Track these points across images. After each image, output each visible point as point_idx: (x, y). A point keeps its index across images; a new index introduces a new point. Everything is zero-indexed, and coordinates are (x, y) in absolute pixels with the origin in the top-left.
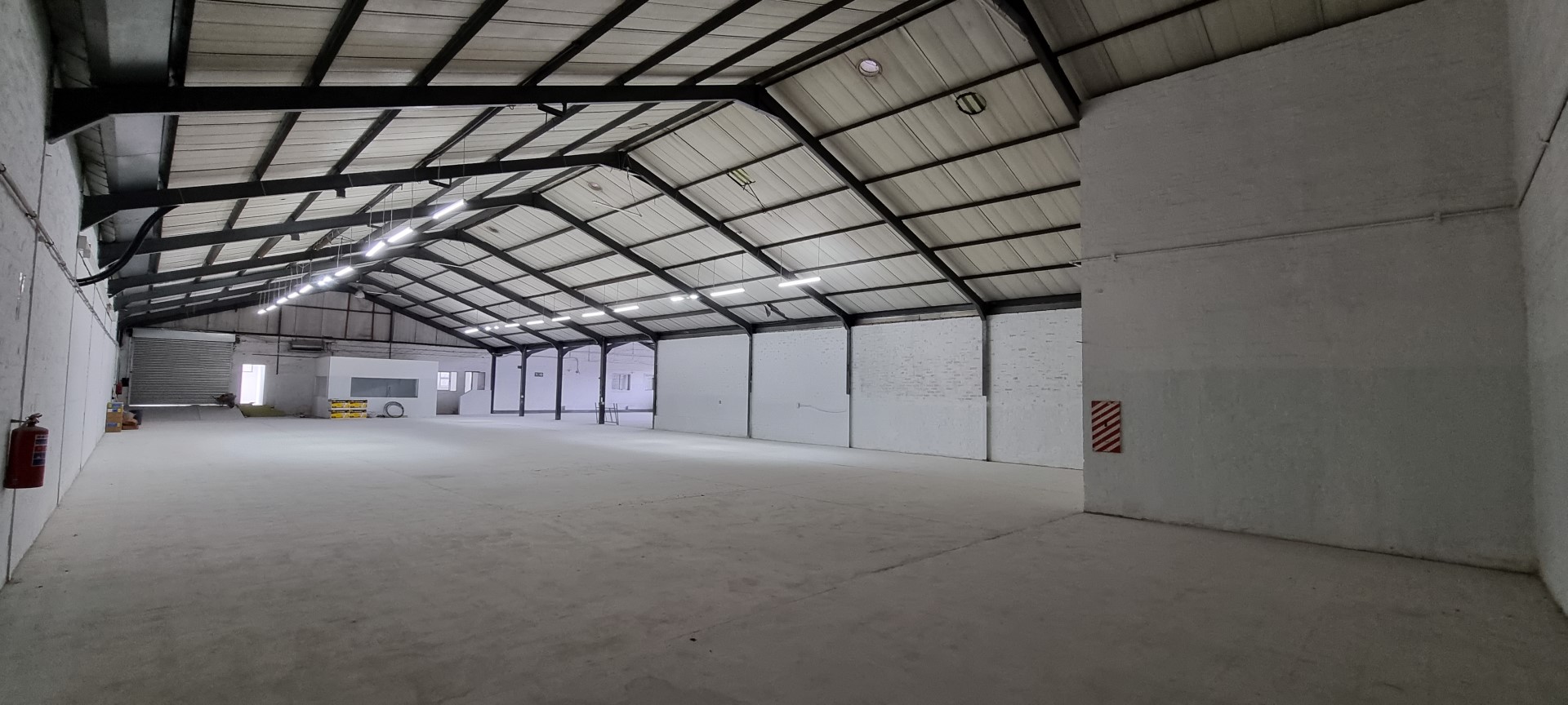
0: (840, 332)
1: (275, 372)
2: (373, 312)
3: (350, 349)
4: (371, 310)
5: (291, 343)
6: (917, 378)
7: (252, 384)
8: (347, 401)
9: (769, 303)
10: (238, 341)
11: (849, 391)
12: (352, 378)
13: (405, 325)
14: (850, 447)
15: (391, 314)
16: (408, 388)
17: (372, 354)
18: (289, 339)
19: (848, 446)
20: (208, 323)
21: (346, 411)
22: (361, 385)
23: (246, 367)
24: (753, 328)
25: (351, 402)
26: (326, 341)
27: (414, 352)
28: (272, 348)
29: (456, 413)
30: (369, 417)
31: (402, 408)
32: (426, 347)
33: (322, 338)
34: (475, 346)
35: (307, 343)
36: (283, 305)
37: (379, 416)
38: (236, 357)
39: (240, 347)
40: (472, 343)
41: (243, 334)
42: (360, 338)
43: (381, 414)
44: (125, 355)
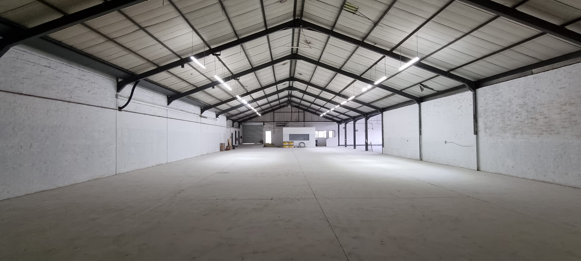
0: (468, 94)
1: (273, 134)
2: (299, 112)
3: (293, 125)
4: (298, 111)
5: (276, 124)
6: (530, 121)
7: (268, 137)
8: (287, 142)
9: (420, 83)
10: (264, 124)
11: (476, 132)
12: (290, 134)
13: (308, 115)
14: (478, 170)
15: (304, 112)
16: (306, 137)
17: (299, 126)
18: (276, 123)
19: (476, 169)
20: (257, 120)
21: (287, 145)
22: (293, 137)
23: (266, 132)
24: (420, 100)
25: (289, 142)
26: (286, 123)
27: (312, 124)
28: (272, 126)
29: (326, 146)
30: (294, 147)
31: (305, 144)
32: (315, 122)
33: (285, 122)
34: (332, 121)
35: (281, 124)
36: (274, 112)
37: (297, 147)
38: (264, 129)
39: (265, 126)
40: (330, 120)
41: (265, 122)
42: (295, 121)
43: (298, 146)
44: (240, 130)
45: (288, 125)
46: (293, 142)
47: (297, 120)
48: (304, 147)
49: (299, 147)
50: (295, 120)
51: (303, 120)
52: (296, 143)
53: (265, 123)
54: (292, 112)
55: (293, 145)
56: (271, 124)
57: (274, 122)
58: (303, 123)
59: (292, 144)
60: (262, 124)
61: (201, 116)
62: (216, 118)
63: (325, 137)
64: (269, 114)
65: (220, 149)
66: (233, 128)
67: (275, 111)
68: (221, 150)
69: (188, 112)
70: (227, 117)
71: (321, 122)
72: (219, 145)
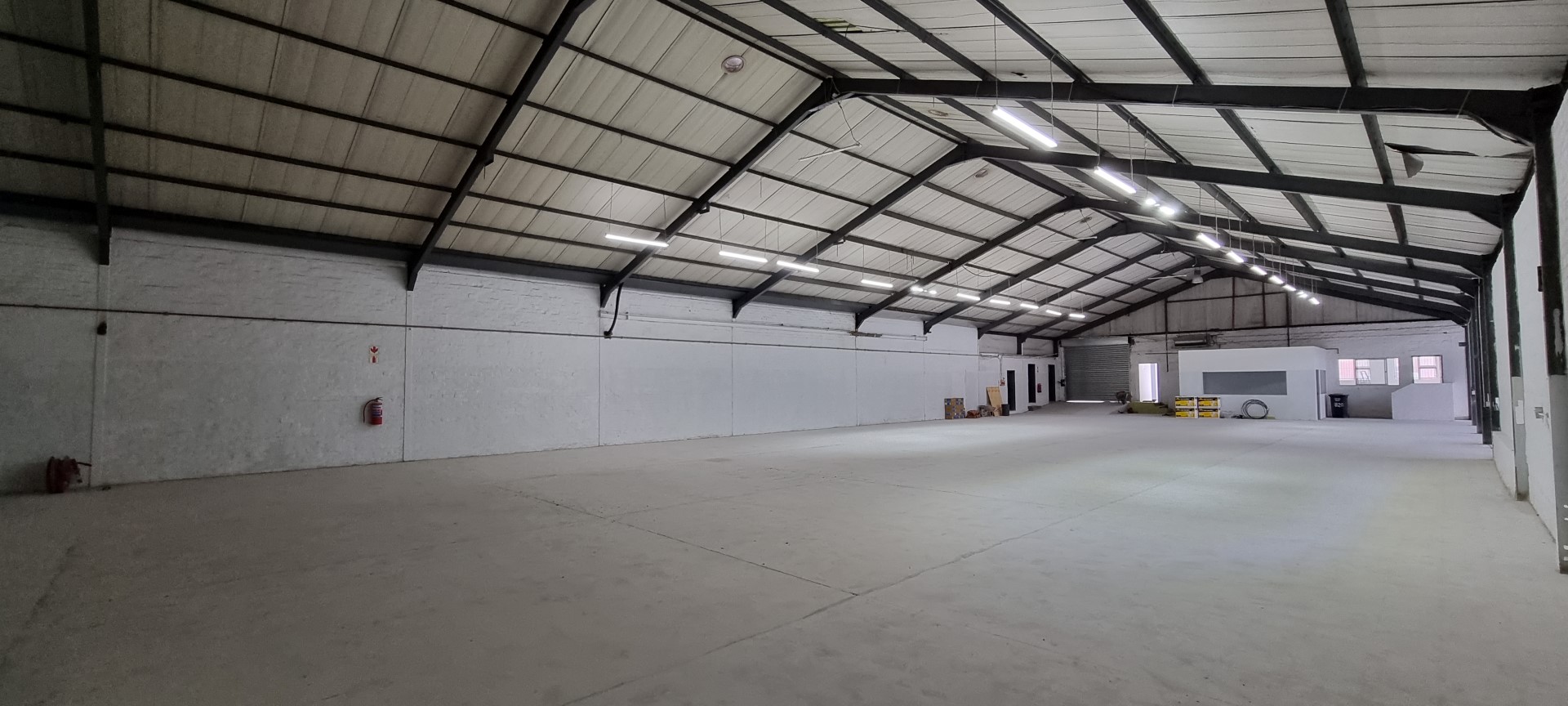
1: (1163, 369)
2: (1263, 294)
3: (1235, 340)
5: (1175, 339)
7: (1148, 383)
8: (1198, 399)
10: (1131, 342)
12: (1205, 373)
16: (1274, 381)
18: (1175, 335)
20: (1110, 329)
22: (1216, 382)
23: (1140, 365)
25: (1201, 400)
26: (1212, 333)
28: (1160, 347)
29: (1391, 418)
30: (1221, 417)
31: (1266, 407)
32: (1341, 327)
33: (1205, 331)
34: (1430, 317)
35: (1193, 338)
36: (1167, 302)
37: (1235, 417)
38: (1133, 357)
39: (1134, 348)
40: (1423, 313)
41: (1136, 335)
42: (1253, 326)
43: (1238, 414)
44: (1059, 363)
45: (1219, 340)
46: (1215, 399)
47: (1257, 323)
48: (1262, 418)
49: (1241, 417)
50: (1252, 323)
51: (1281, 321)
52: (1229, 402)
53: (1136, 339)
54: (1234, 297)
55: (1215, 410)
56: (1156, 341)
57: (1166, 332)
58: (1284, 331)
59: (1212, 404)
60: (1125, 341)
61: (855, 333)
62: (925, 333)
63: (1394, 380)
64: (1149, 309)
65: (946, 414)
66: (1019, 356)
67: (1170, 299)
68: (948, 416)
69: (802, 327)
70: (978, 329)
71: (1366, 325)
72: (943, 404)
